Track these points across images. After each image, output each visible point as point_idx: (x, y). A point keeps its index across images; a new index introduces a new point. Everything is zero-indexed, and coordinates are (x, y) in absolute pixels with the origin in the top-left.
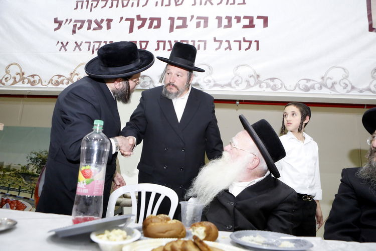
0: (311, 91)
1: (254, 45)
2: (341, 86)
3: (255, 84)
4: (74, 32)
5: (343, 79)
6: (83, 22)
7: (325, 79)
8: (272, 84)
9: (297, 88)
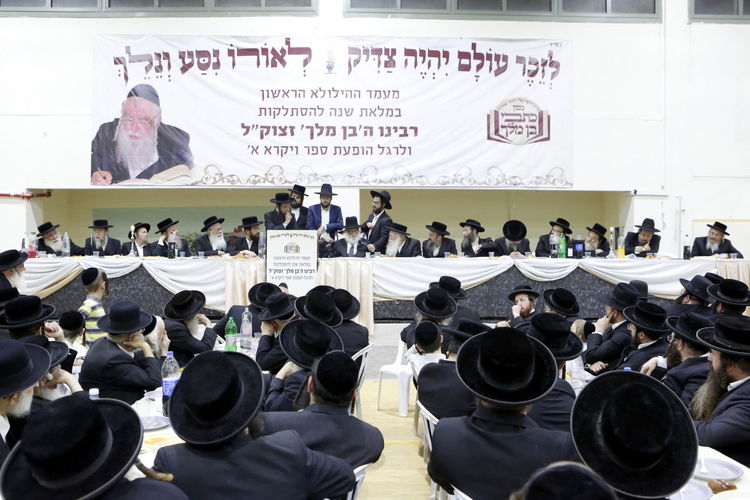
1: (407, 150)
2: (467, 180)
3: (409, 180)
4: (262, 137)
5: (468, 176)
6: (268, 128)
7: (457, 176)
8: (420, 180)
9: (437, 183)
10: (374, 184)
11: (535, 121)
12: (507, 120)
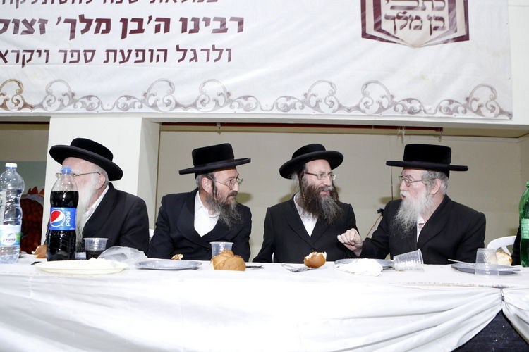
0: (292, 111)
1: (225, 54)
2: (326, 104)
3: (226, 103)
5: (329, 96)
6: (7, 22)
7: (308, 96)
8: (244, 102)
9: (275, 107)
10: (166, 109)
11: (441, 9)
12: (392, 8)
